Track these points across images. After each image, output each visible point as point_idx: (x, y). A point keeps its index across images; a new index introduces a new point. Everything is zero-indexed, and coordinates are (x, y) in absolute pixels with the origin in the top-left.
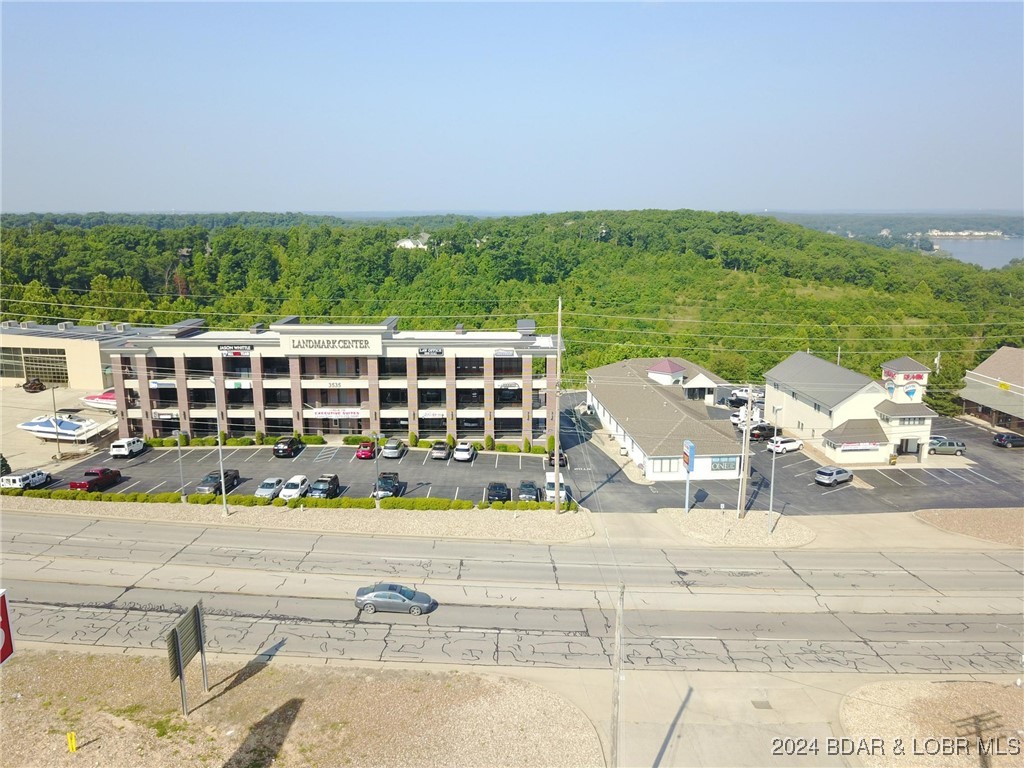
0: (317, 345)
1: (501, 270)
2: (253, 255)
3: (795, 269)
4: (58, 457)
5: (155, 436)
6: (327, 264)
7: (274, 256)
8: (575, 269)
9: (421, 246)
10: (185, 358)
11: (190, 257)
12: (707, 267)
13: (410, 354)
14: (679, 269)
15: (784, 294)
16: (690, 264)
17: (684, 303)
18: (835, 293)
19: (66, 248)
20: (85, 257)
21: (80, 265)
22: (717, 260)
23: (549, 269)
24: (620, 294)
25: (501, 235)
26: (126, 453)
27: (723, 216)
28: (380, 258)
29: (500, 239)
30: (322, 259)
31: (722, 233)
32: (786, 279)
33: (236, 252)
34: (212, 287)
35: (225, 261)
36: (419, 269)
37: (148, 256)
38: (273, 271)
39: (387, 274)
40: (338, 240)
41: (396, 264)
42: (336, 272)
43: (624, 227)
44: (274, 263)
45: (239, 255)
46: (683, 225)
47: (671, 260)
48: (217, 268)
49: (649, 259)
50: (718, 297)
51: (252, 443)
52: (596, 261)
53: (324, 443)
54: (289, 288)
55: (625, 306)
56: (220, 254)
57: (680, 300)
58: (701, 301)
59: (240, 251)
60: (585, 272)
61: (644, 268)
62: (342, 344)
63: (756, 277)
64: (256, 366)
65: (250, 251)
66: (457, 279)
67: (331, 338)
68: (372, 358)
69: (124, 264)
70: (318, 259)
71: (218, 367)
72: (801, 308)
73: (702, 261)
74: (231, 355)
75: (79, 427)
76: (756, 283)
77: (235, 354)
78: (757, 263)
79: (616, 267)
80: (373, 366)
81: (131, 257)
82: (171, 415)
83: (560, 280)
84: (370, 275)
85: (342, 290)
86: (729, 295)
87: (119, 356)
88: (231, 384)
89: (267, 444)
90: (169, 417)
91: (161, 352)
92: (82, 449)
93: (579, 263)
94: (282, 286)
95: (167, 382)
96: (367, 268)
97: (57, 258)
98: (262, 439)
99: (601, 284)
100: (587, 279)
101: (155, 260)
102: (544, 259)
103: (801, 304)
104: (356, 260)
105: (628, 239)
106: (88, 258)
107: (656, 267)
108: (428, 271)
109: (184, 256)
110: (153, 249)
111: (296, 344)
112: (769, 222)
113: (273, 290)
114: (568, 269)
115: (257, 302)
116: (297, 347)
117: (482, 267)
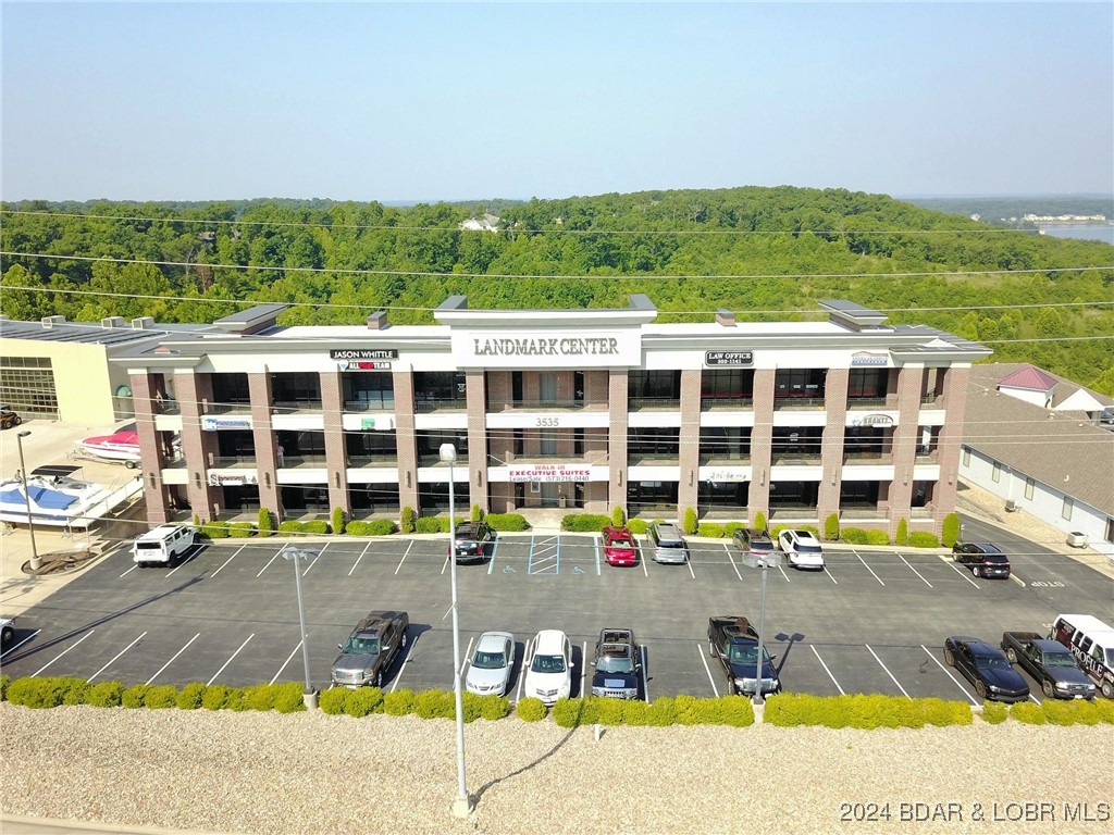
0: (522, 348)
1: (590, 254)
2: (291, 239)
3: (936, 252)
4: (34, 566)
5: (214, 518)
6: (381, 250)
7: (316, 241)
8: (674, 253)
9: (488, 227)
10: (269, 375)
11: (214, 241)
12: (832, 250)
13: (691, 363)
14: (798, 254)
15: (933, 282)
16: (810, 248)
17: (811, 294)
18: (993, 279)
19: (60, 229)
20: (84, 240)
21: (78, 249)
22: (843, 243)
23: (646, 254)
24: (733, 283)
25: (584, 213)
26: (165, 558)
27: (830, 193)
28: (447, 241)
29: (584, 219)
30: (375, 243)
31: (833, 213)
32: (930, 265)
33: (269, 235)
34: (243, 277)
35: (258, 245)
36: (494, 255)
37: (162, 240)
38: (316, 257)
39: (456, 260)
40: (392, 220)
41: (466, 248)
42: (392, 259)
43: (724, 204)
44: (317, 249)
45: (274, 239)
46: (787, 204)
47: (787, 244)
48: (247, 255)
49: (760, 242)
50: (851, 286)
51: (394, 530)
52: (697, 244)
53: (527, 527)
54: (336, 279)
55: (741, 298)
56: (251, 238)
57: (805, 290)
58: (831, 291)
59: (274, 234)
60: (689, 257)
61: (756, 253)
62: (567, 347)
63: (893, 263)
64: (403, 389)
65: (288, 234)
66: (541, 266)
67: (547, 334)
68: (618, 371)
69: (133, 248)
70: (369, 243)
71: (331, 391)
72: (957, 298)
73: (824, 244)
74: (355, 368)
75: (74, 501)
76: (894, 269)
77: (362, 366)
78: (891, 245)
79: (721, 251)
80: (619, 387)
81: (143, 240)
82: (244, 478)
83: (658, 267)
84: (435, 262)
85: (402, 280)
86: (865, 284)
87: (144, 372)
88: (354, 422)
89: (422, 531)
90: (239, 483)
91: (223, 364)
92: (81, 543)
93: (678, 247)
94: (328, 276)
95: (233, 420)
96: (431, 253)
97: (49, 240)
98: (413, 521)
99: (708, 270)
100: (691, 266)
101: (173, 244)
102: (639, 243)
103: (956, 293)
104: (418, 244)
105: (731, 218)
106: (88, 241)
107: (771, 251)
108: (504, 256)
109: (207, 241)
110: (169, 231)
111: (482, 347)
112: (883, 201)
113: (319, 282)
114: (666, 254)
115: (300, 295)
116: (483, 353)
117: (567, 251)
